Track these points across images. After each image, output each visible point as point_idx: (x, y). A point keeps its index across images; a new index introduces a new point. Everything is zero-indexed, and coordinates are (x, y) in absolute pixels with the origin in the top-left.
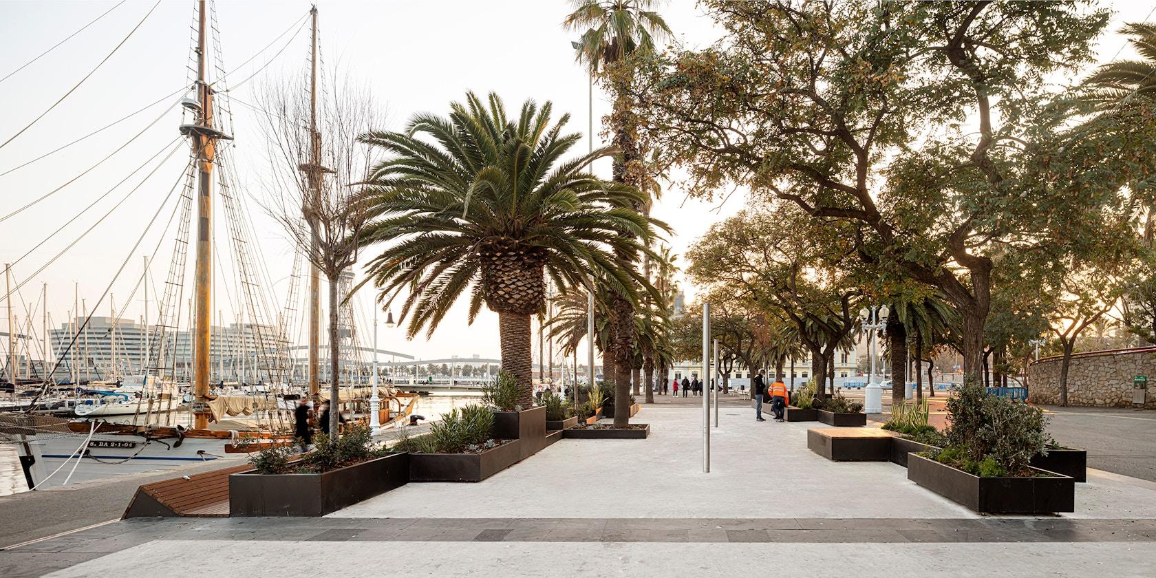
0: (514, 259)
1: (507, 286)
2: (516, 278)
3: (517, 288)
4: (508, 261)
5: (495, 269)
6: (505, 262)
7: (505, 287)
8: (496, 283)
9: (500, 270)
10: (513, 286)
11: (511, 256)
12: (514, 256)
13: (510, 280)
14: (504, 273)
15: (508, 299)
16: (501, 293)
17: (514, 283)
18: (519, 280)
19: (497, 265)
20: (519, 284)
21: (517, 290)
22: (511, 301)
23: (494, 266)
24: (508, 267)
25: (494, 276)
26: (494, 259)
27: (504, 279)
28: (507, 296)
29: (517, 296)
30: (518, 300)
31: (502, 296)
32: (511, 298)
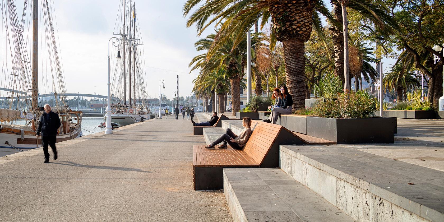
0: (303, 5)
1: (298, 22)
2: (303, 17)
3: (304, 24)
4: (299, 6)
5: (289, 11)
6: (297, 7)
7: (297, 23)
8: (290, 21)
9: (293, 12)
10: (302, 23)
11: (301, 3)
12: (303, 3)
13: (300, 18)
14: (296, 14)
15: (299, 31)
16: (294, 27)
17: (302, 21)
18: (305, 19)
19: (291, 9)
20: (306, 21)
21: (305, 25)
22: (300, 33)
23: (289, 10)
24: (299, 10)
25: (289, 16)
26: (289, 5)
27: (297, 18)
28: (298, 29)
29: (304, 29)
30: (305, 31)
31: (294, 29)
32: (301, 30)
